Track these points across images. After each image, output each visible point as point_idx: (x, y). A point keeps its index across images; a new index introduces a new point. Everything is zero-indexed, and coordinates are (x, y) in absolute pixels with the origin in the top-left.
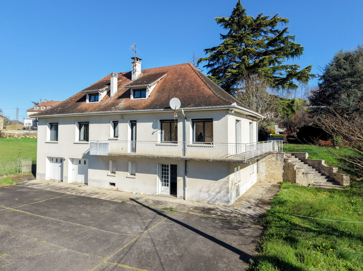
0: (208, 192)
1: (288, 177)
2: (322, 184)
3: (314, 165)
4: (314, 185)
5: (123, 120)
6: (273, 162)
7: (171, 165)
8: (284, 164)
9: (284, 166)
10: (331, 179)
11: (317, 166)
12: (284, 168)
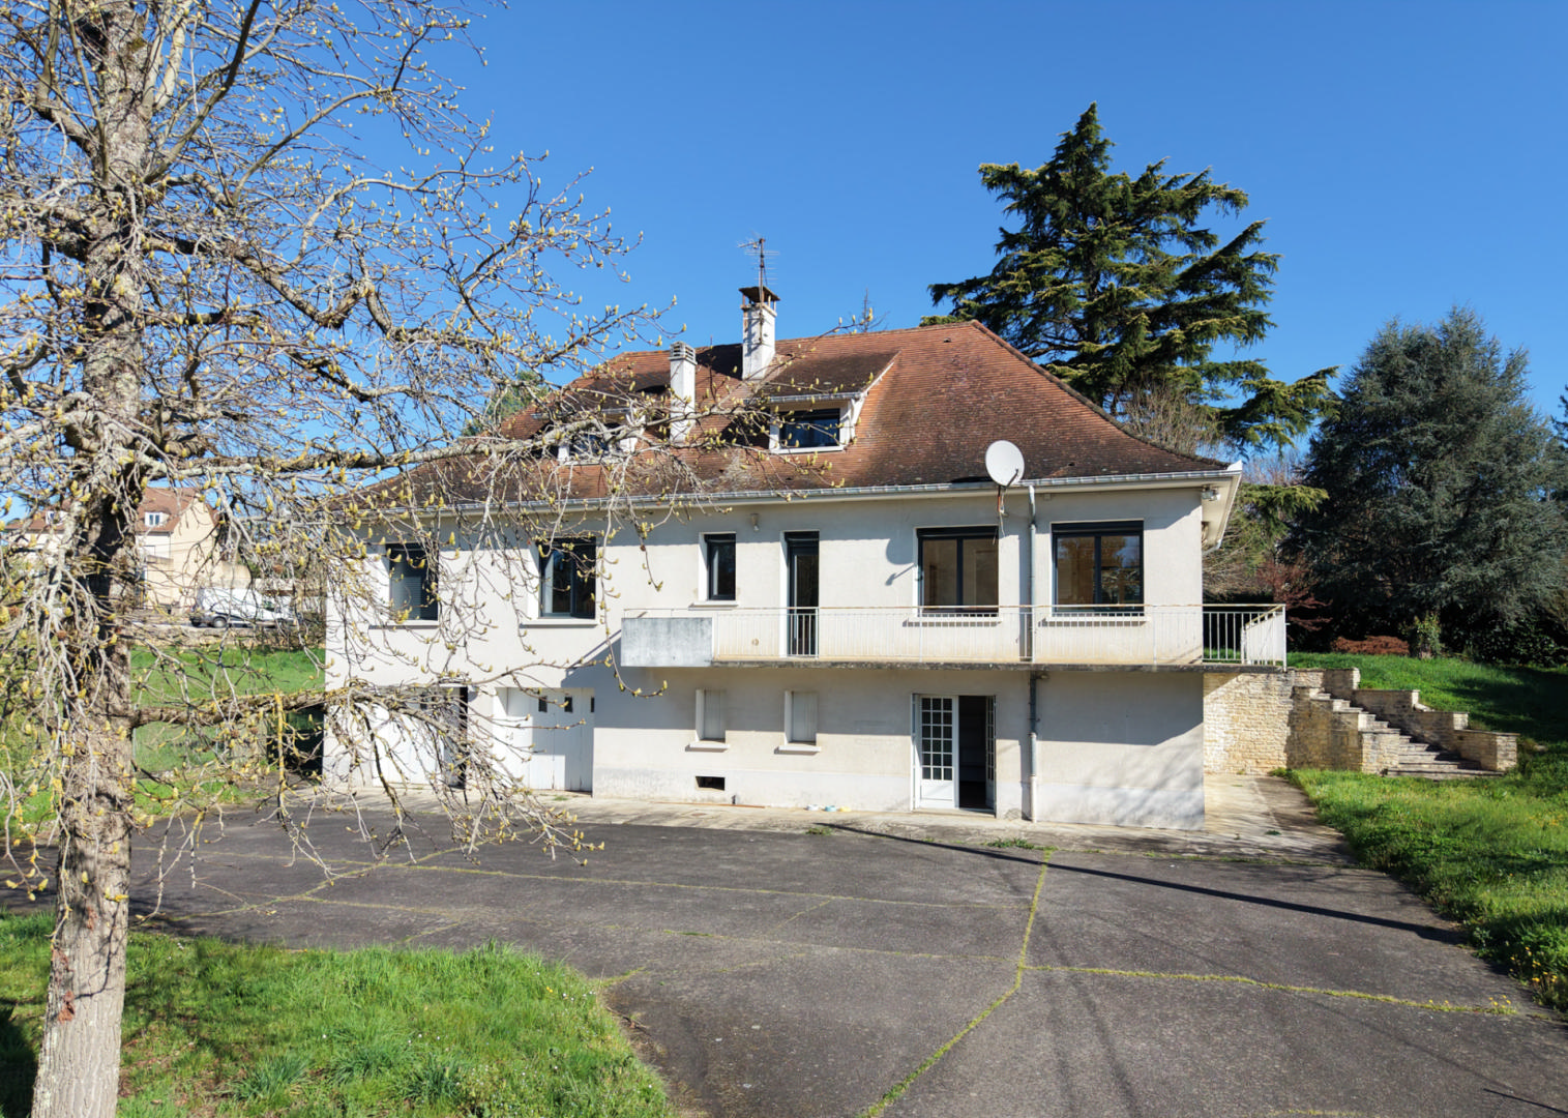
0: (1115, 787)
1: (1307, 750)
2: (1425, 767)
3: (1382, 710)
4: (1399, 772)
5: (756, 528)
6: (1253, 701)
7: (962, 699)
8: (1290, 707)
9: (1291, 714)
10: (1448, 749)
11: (1394, 712)
12: (1293, 719)
